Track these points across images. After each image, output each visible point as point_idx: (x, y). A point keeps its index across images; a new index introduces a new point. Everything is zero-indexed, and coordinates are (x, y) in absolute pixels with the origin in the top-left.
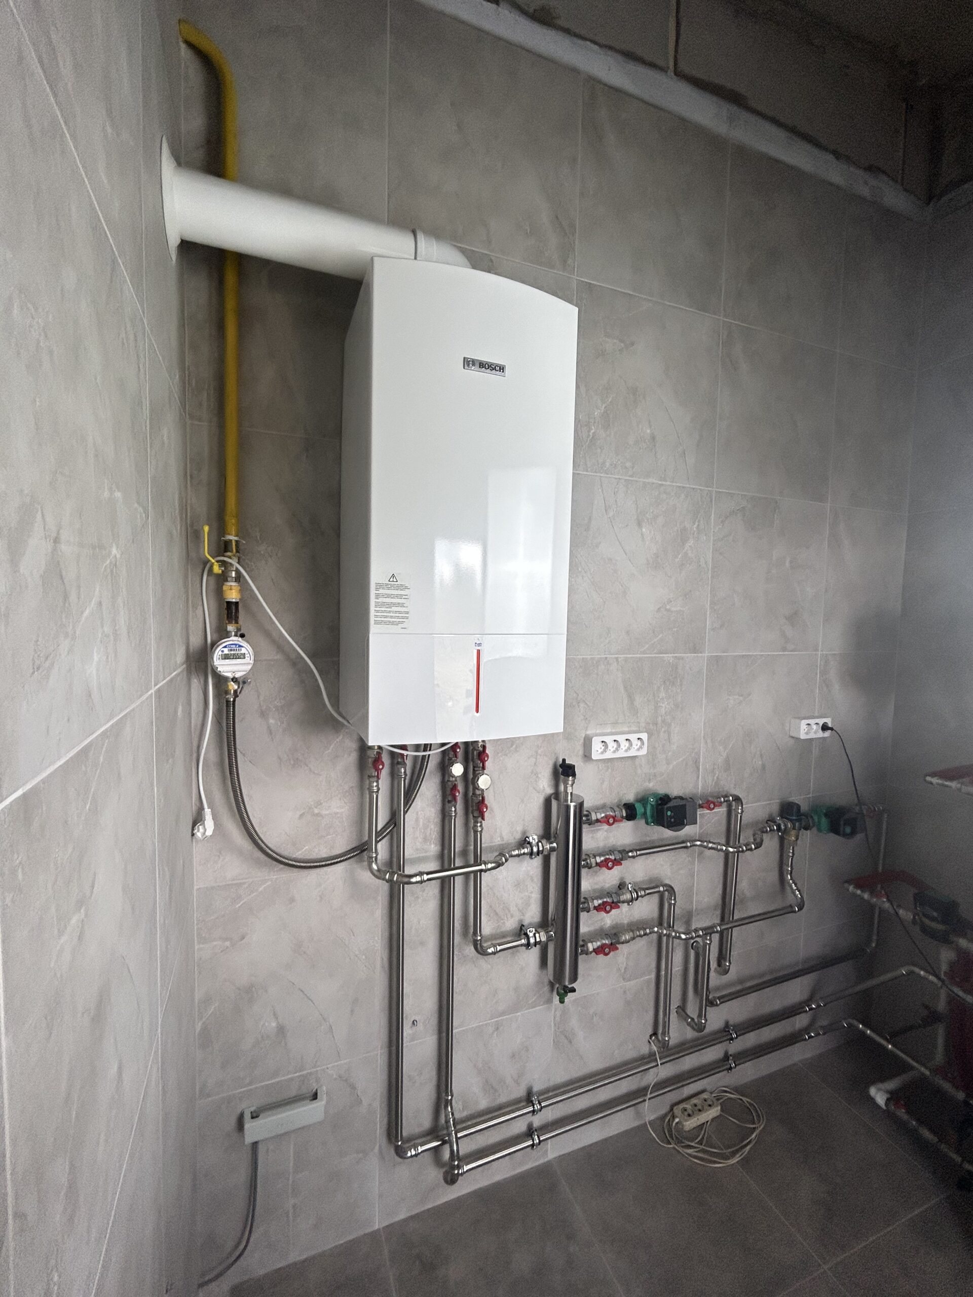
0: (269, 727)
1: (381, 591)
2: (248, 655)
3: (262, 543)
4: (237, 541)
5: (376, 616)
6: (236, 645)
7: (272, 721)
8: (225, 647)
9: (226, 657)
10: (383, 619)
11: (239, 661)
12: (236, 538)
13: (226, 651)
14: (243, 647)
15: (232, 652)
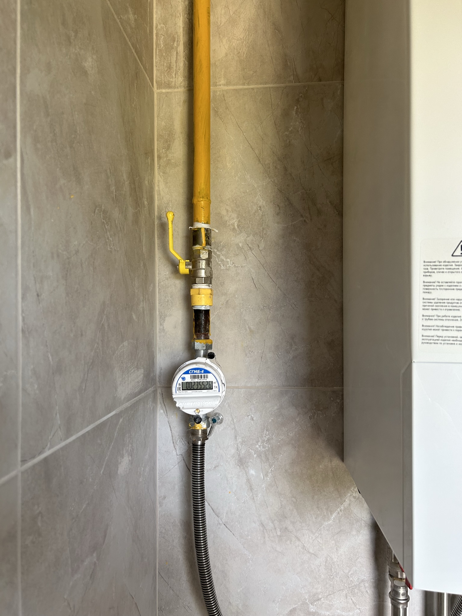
0: (248, 480)
1: (436, 277)
2: (216, 385)
3: (241, 232)
4: (207, 230)
5: (425, 328)
6: (201, 369)
7: (252, 472)
8: (187, 372)
9: (188, 387)
10: (440, 333)
11: (204, 393)
12: (206, 226)
13: (188, 378)
14: (209, 372)
15: (196, 380)
